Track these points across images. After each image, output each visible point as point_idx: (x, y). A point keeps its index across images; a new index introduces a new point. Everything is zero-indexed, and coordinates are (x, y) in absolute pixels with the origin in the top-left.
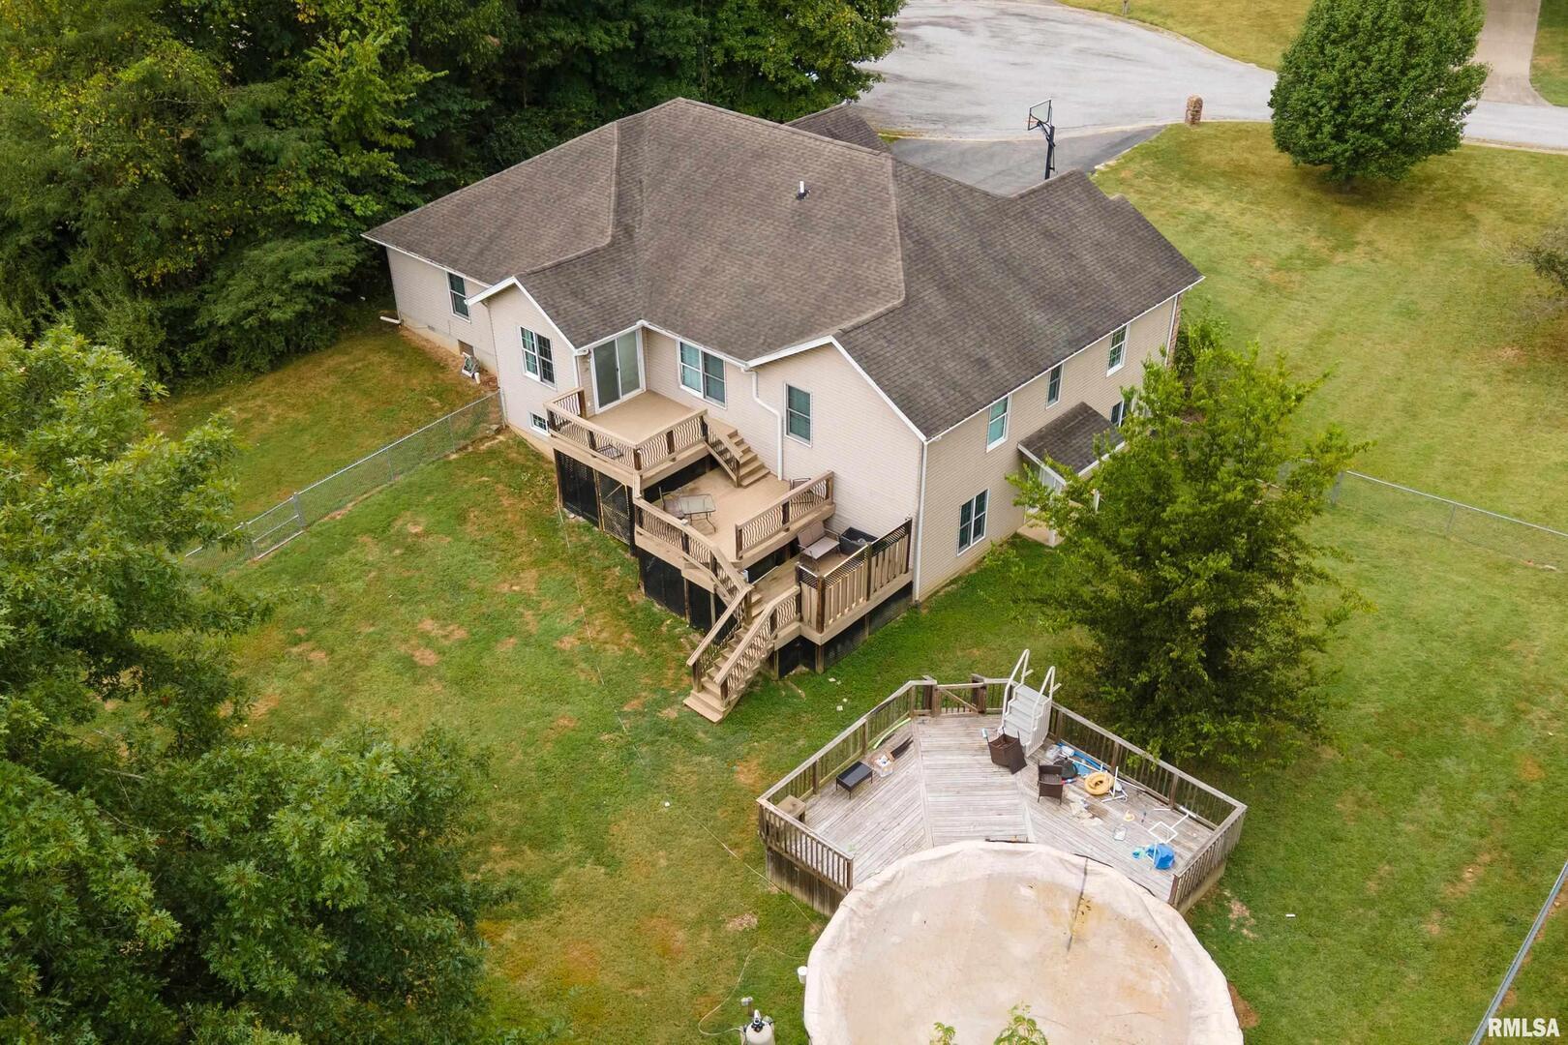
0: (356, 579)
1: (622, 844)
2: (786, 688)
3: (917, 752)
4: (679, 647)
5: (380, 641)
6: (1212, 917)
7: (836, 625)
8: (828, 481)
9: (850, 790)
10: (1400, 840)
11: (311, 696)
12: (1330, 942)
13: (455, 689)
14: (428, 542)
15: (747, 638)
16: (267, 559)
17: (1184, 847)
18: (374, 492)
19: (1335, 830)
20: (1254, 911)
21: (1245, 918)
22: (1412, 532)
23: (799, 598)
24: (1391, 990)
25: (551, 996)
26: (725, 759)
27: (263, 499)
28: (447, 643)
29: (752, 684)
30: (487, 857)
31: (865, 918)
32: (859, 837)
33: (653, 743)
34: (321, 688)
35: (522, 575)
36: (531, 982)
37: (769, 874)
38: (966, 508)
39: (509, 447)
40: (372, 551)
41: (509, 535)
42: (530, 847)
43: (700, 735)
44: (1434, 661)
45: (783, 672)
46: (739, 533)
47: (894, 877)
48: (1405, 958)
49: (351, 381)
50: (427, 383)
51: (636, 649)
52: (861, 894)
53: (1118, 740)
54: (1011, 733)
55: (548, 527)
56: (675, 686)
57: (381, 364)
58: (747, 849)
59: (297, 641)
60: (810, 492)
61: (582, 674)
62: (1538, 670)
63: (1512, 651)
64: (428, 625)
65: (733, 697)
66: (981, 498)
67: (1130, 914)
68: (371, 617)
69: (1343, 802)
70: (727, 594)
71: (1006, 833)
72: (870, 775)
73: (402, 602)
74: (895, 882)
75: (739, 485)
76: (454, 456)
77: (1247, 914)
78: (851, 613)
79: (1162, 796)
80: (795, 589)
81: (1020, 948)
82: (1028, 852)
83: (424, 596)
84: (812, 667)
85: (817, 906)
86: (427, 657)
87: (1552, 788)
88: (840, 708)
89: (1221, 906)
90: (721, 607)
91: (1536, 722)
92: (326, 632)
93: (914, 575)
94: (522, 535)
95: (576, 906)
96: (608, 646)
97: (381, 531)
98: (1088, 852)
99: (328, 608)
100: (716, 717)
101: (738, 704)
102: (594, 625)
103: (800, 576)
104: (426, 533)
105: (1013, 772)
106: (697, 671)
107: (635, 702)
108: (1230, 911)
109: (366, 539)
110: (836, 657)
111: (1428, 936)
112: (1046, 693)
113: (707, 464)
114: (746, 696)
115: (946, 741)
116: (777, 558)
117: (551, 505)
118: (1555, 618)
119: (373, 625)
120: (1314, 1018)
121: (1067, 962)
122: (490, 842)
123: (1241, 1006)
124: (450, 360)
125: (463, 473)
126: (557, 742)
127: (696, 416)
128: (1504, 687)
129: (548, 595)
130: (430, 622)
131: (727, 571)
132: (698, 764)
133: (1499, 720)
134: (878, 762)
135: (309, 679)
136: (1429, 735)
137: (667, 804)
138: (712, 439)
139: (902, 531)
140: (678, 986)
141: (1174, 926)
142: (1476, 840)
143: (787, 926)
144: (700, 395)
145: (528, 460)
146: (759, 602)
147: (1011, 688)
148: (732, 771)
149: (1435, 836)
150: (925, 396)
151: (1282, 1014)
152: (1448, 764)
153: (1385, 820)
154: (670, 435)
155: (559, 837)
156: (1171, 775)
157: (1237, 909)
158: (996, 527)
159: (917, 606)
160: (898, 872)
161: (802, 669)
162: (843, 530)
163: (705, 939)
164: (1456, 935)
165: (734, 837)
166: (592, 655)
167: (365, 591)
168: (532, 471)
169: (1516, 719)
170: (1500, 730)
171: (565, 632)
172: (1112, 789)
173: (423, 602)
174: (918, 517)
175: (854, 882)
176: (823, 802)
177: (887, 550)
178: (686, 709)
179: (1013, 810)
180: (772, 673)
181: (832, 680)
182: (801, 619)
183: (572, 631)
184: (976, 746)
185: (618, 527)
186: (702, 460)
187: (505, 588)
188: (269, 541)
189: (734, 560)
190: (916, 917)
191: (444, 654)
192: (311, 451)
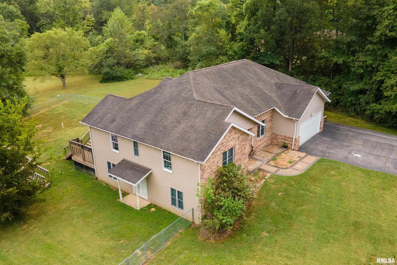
7: (75, 158)
38: (109, 164)
78: (79, 159)
159: (97, 179)
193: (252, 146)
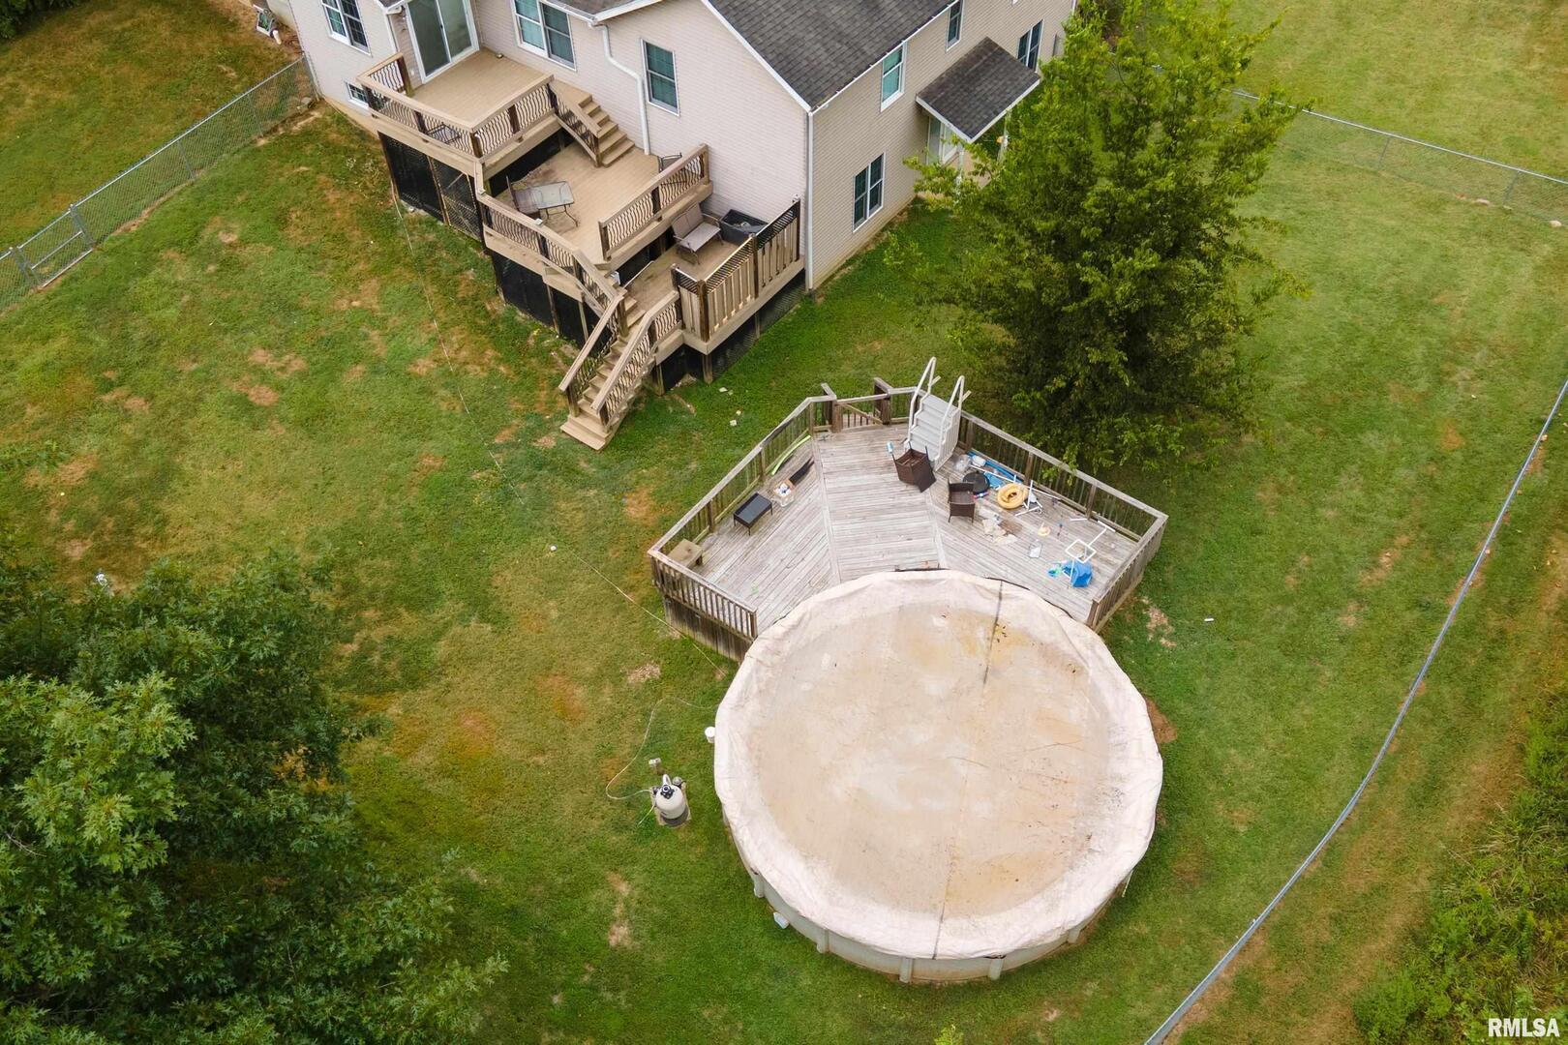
0: (166, 305)
1: (507, 597)
2: (674, 403)
3: (818, 475)
4: (550, 363)
5: (208, 379)
6: (1129, 628)
7: (724, 327)
8: (701, 157)
9: (749, 526)
10: (1319, 527)
11: (135, 453)
12: (1248, 645)
13: (301, 433)
14: (246, 253)
15: (626, 352)
16: (53, 287)
17: (1102, 560)
18: (171, 194)
19: (1256, 521)
20: (1173, 617)
21: (1164, 627)
22: (1343, 169)
23: (679, 304)
24: (1307, 690)
25: (444, 772)
26: (612, 492)
27: (37, 209)
28: (284, 377)
29: (635, 402)
30: (361, 624)
31: (773, 666)
32: (762, 577)
33: (530, 479)
34: (144, 443)
35: (361, 287)
36: (424, 758)
37: (669, 620)
38: (860, 179)
39: (327, 126)
40: (183, 270)
41: (340, 239)
42: (407, 609)
43: (583, 464)
44: (1360, 321)
45: (668, 386)
46: (604, 231)
47: (801, 620)
48: (1320, 655)
49: (120, 45)
50: (216, 46)
51: (502, 368)
52: (767, 642)
53: (1033, 451)
54: (919, 448)
55: (384, 225)
56: (550, 410)
57: (156, 22)
58: (644, 592)
59: (108, 386)
60: (683, 169)
61: (443, 402)
62: (1465, 323)
63: (1440, 304)
64: (260, 356)
65: (616, 420)
66: (877, 164)
67: (1047, 639)
68: (193, 352)
69: (1264, 490)
70: (596, 302)
71: (918, 559)
72: (770, 507)
73: (226, 331)
74: (802, 625)
75: (600, 164)
76: (262, 142)
77: (1165, 622)
78: (738, 315)
79: (1078, 505)
80: (672, 294)
81: (934, 686)
82: (941, 580)
83: (250, 322)
84: (700, 377)
85: (721, 650)
86: (263, 396)
87: (1472, 457)
88: (733, 423)
89: (1140, 615)
90: (593, 319)
91: (1460, 383)
92: (140, 374)
93: (806, 262)
94: (356, 236)
95: (464, 671)
96: (469, 367)
97: (188, 242)
98: (1002, 571)
99: (139, 344)
100: (598, 445)
101: (621, 426)
102: (452, 343)
103: (678, 280)
104: (244, 242)
105: (922, 490)
106: (572, 393)
107: (506, 432)
108: (1148, 619)
109: (171, 254)
110: (726, 362)
111: (1344, 629)
112: (955, 403)
113: (558, 142)
114: (630, 417)
115: (850, 459)
116: (651, 252)
117: (384, 197)
118: (1485, 263)
119: (194, 361)
120: (1231, 727)
121: (983, 696)
122: (363, 607)
123: (1159, 721)
124: (240, 13)
125: (276, 163)
126: (423, 486)
127: (540, 86)
128: (1429, 345)
129: (394, 309)
130: (261, 352)
131: (592, 276)
132: (583, 499)
133: (1422, 385)
134: (778, 491)
135: (130, 433)
136: (1352, 408)
137: (553, 548)
138: (563, 110)
139: (790, 213)
140: (583, 749)
141: (1092, 648)
142: (1394, 521)
143: (692, 674)
144: (544, 53)
145: (352, 141)
146: (634, 308)
147: (918, 397)
148: (621, 505)
149: (1355, 520)
150: (806, 54)
151: (1200, 726)
152: (1370, 439)
153: (1306, 507)
154: (512, 111)
155: (438, 595)
156: (1088, 485)
157: (1156, 617)
158: (895, 196)
159: (811, 295)
160: (804, 615)
161: (689, 379)
162: (724, 213)
163: (607, 697)
164: (1372, 626)
165: (629, 578)
166: (452, 379)
167: (180, 319)
168: (357, 155)
169: (1440, 382)
170: (1424, 396)
171: (418, 353)
172: (1026, 501)
173: (252, 328)
174: (806, 197)
175: (759, 629)
176: (720, 542)
177: (774, 240)
178: (563, 436)
179: (924, 532)
180: (657, 388)
181: (723, 390)
182: (683, 327)
183: (426, 352)
184: (882, 463)
185: (466, 222)
186: (555, 135)
187: (344, 304)
188: (53, 264)
189: (601, 261)
190: (826, 660)
191: (283, 390)
192: (86, 143)
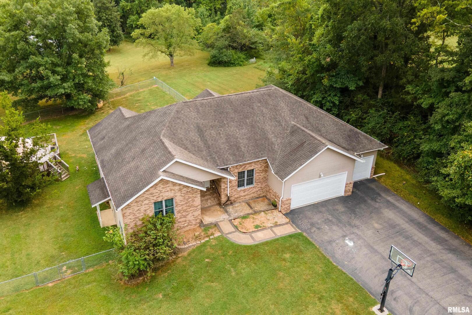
193: (227, 195)
